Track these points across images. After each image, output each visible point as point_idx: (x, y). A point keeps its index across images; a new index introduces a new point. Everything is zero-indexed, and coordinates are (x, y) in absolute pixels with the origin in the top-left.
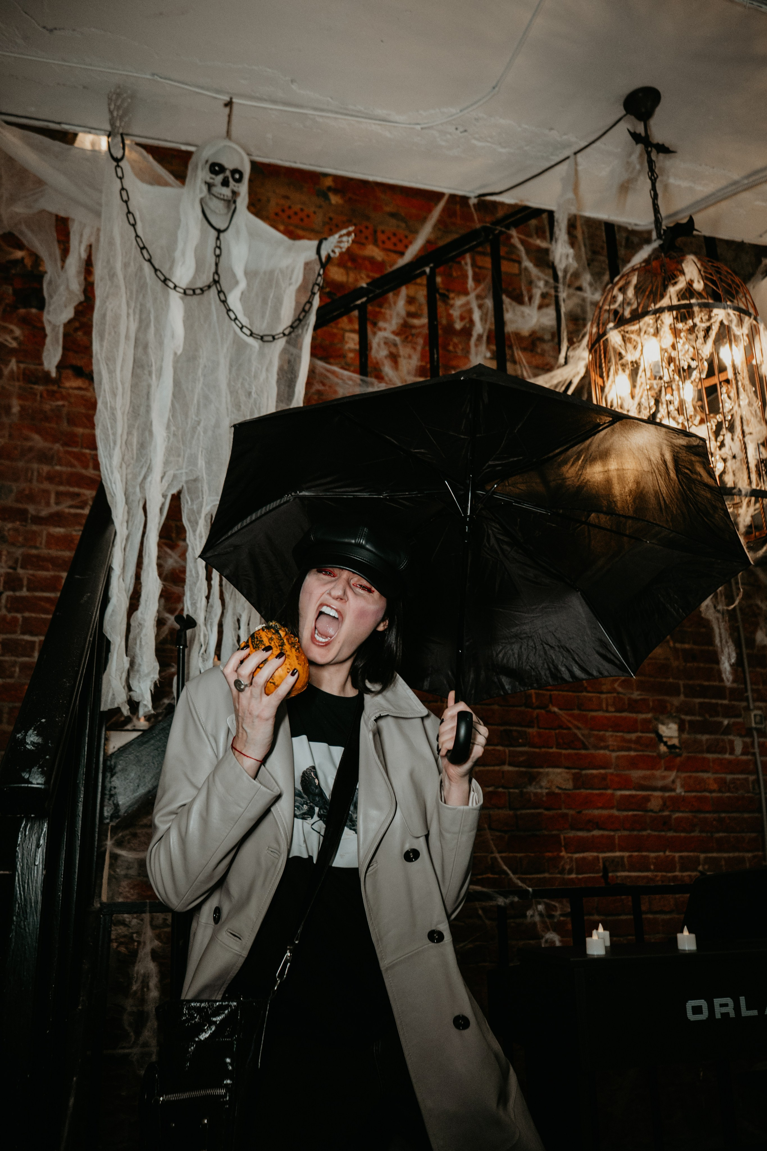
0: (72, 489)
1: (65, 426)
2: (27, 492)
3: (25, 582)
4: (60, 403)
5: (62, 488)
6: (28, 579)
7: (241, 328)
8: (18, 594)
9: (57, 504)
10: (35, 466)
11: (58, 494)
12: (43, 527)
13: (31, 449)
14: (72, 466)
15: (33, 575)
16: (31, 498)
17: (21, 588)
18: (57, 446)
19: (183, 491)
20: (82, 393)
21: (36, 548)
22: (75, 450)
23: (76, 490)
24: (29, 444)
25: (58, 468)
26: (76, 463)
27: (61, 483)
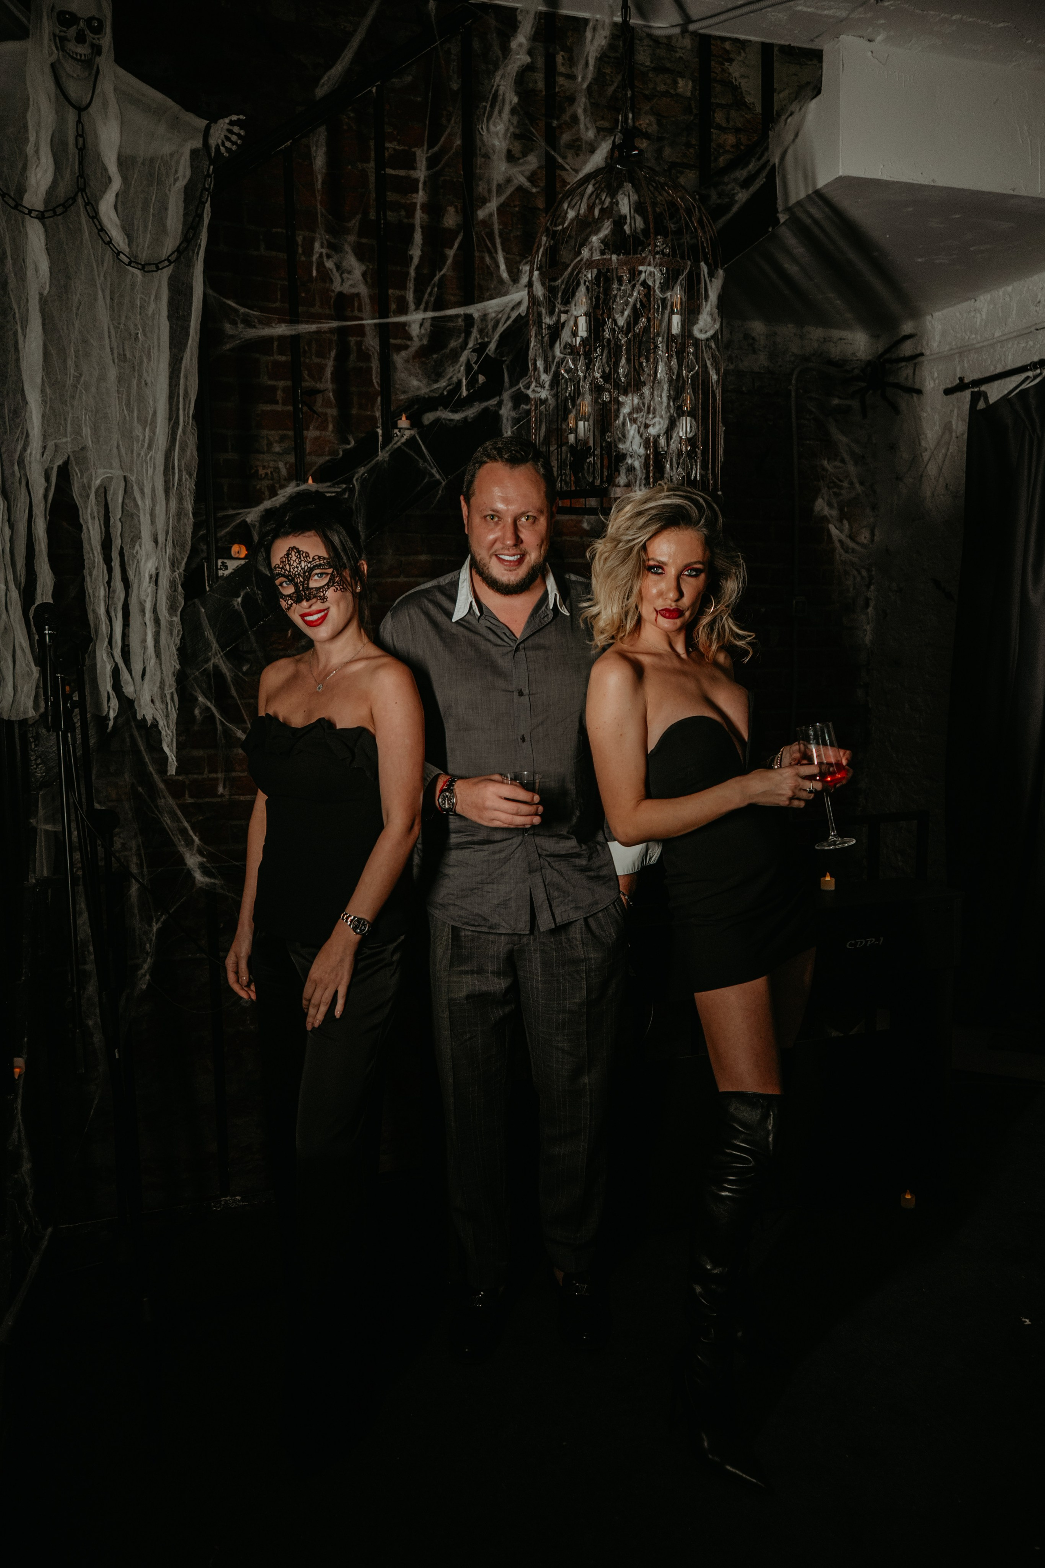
19: (70, 462)
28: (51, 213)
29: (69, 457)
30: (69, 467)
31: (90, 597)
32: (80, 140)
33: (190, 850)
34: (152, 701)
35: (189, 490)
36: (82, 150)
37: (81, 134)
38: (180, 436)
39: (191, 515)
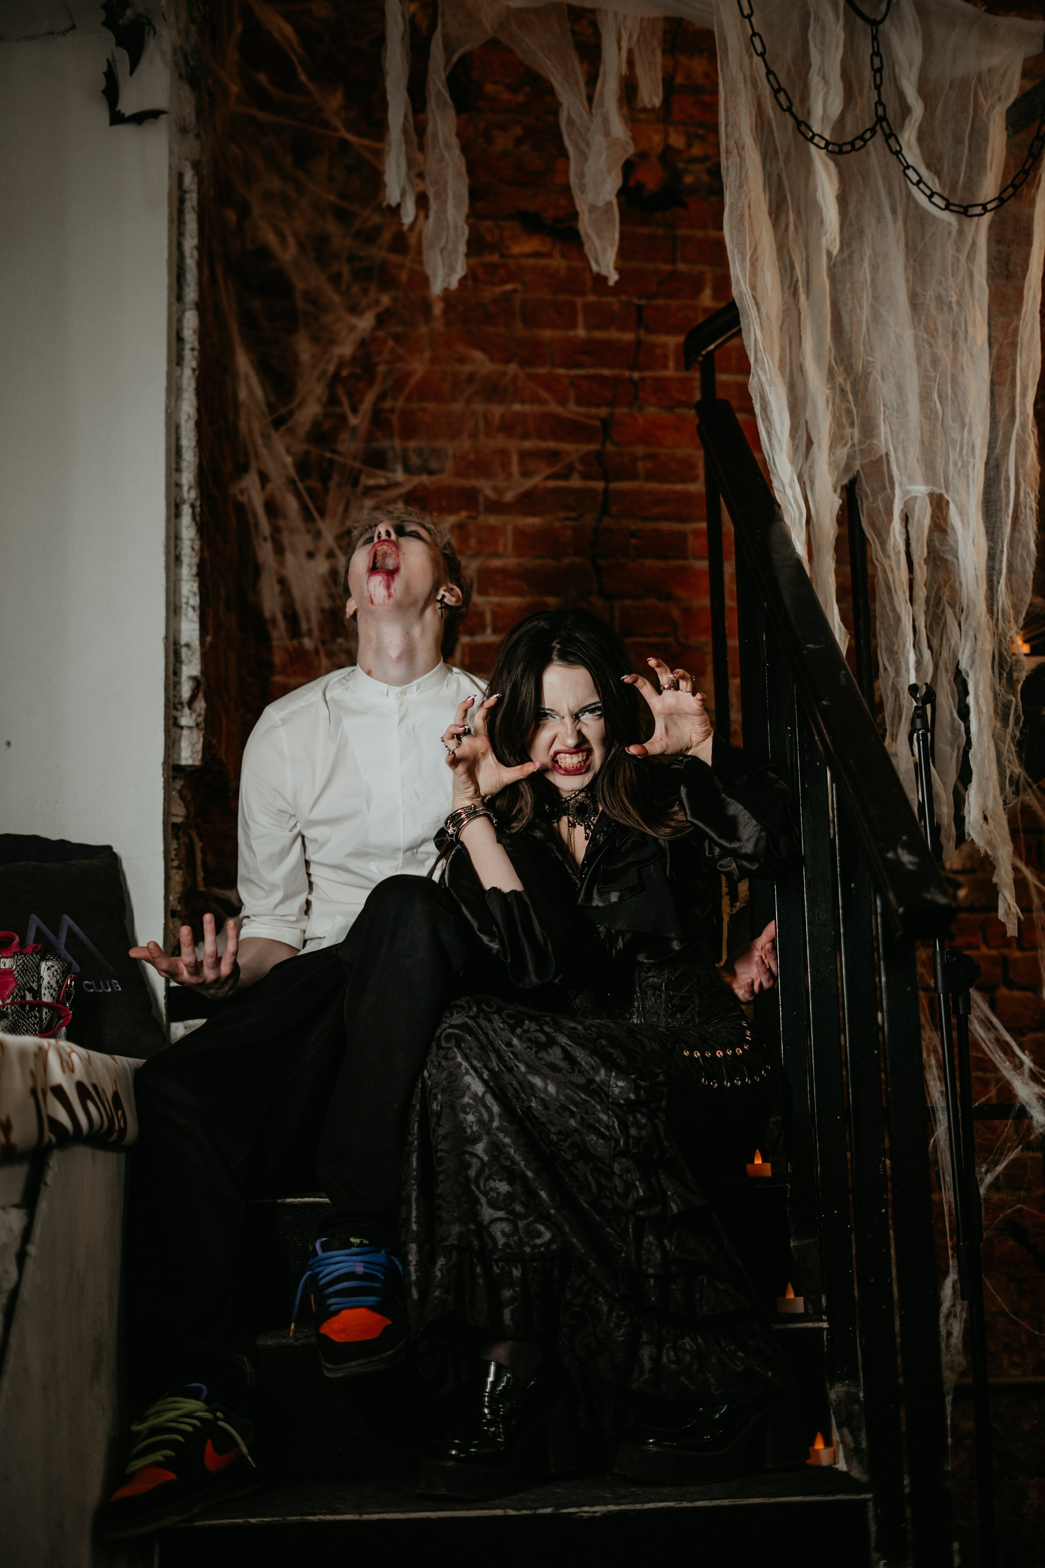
0: (543, 445)
1: (520, 330)
2: (472, 457)
3: (488, 617)
4: (509, 287)
5: (527, 445)
6: (494, 613)
7: (930, 197)
8: (479, 639)
9: (525, 474)
10: (478, 407)
11: (524, 455)
12: (506, 518)
13: (471, 378)
14: (542, 402)
15: (499, 605)
16: (481, 468)
17: (482, 628)
18: (513, 368)
19: (858, 480)
20: (542, 262)
21: (497, 555)
22: (543, 371)
23: (552, 445)
24: (467, 368)
25: (517, 407)
26: (544, 394)
27: (525, 436)
28: (849, 148)
29: (858, 471)
30: (857, 487)
31: (885, 669)
32: (877, 60)
33: (1022, 1074)
34: (985, 818)
35: (1031, 509)
36: (878, 71)
37: (876, 53)
38: (1018, 435)
39: (1033, 546)
